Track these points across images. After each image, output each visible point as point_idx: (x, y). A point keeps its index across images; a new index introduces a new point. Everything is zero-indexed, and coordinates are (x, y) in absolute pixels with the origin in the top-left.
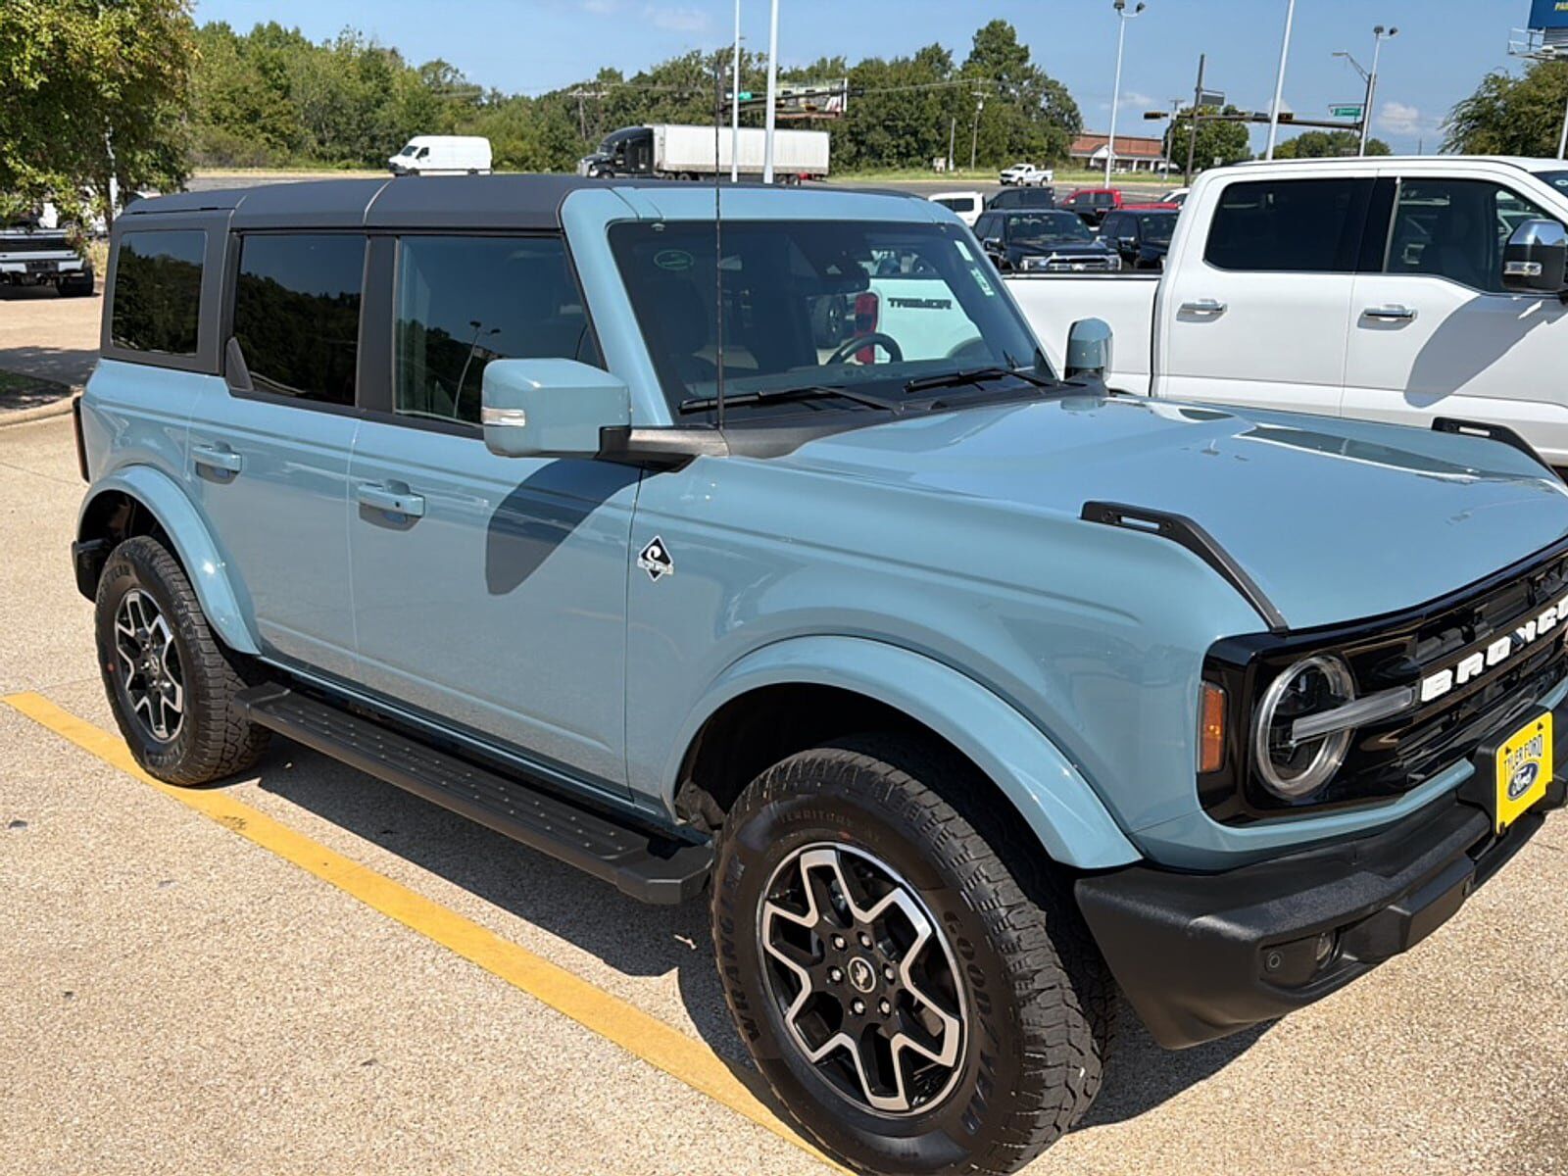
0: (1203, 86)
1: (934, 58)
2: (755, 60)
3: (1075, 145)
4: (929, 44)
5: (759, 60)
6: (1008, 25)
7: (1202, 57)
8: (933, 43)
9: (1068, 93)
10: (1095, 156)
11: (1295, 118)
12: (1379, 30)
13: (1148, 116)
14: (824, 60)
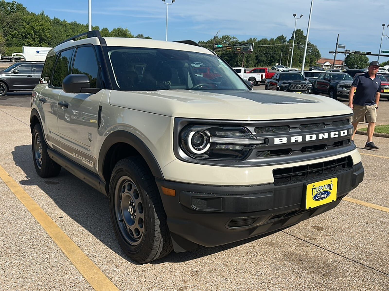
0: (338, 43)
1: (281, 39)
2: (232, 38)
3: (319, 61)
4: (281, 35)
5: (233, 38)
6: (301, 30)
7: (338, 35)
8: (282, 35)
9: (317, 48)
10: (325, 64)
11: (371, 53)
12: (384, 25)
13: (330, 52)
14: (251, 39)
